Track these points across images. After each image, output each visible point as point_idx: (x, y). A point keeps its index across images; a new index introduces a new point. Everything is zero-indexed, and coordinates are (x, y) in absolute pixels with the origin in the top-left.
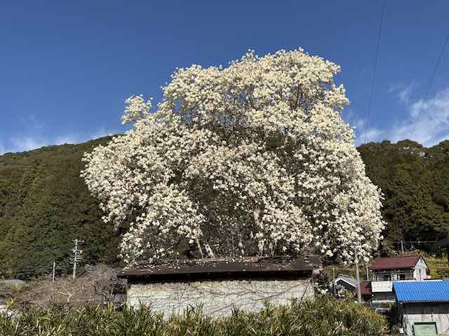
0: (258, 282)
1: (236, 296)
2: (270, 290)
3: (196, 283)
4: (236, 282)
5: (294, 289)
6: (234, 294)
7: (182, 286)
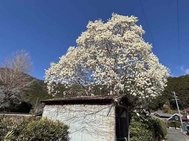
0: (88, 106)
1: (78, 112)
2: (92, 110)
3: (65, 105)
4: (79, 105)
5: (104, 110)
6: (77, 111)
7: (60, 106)
